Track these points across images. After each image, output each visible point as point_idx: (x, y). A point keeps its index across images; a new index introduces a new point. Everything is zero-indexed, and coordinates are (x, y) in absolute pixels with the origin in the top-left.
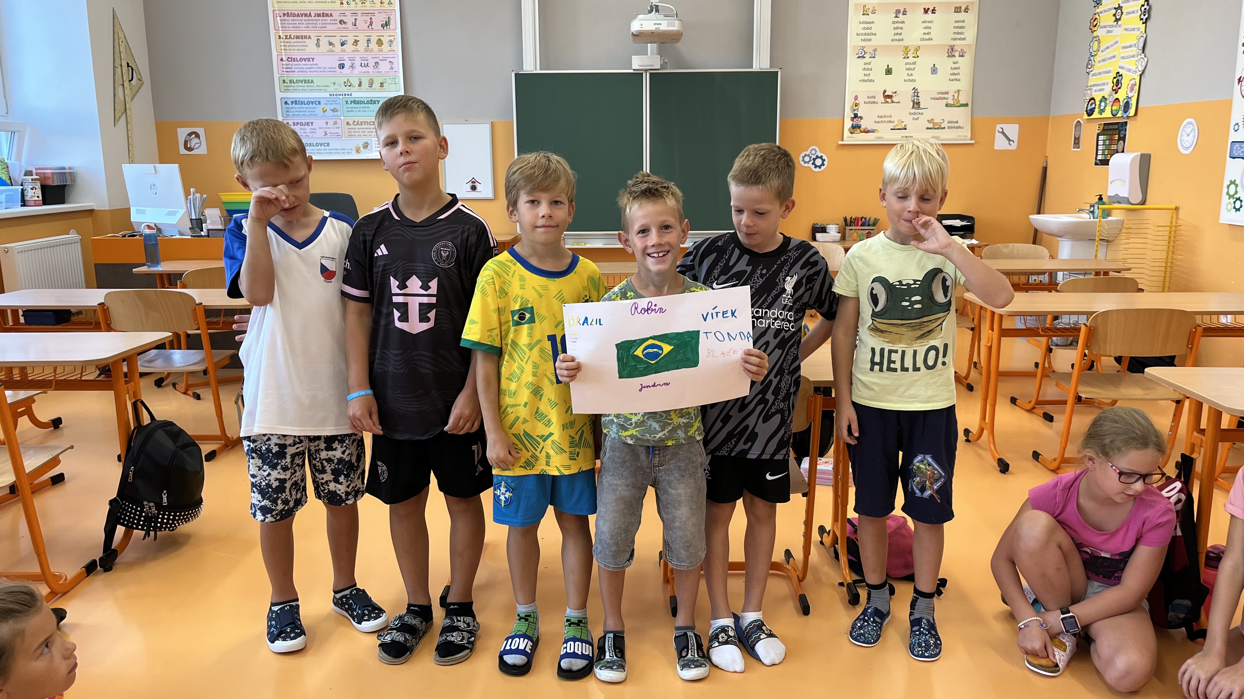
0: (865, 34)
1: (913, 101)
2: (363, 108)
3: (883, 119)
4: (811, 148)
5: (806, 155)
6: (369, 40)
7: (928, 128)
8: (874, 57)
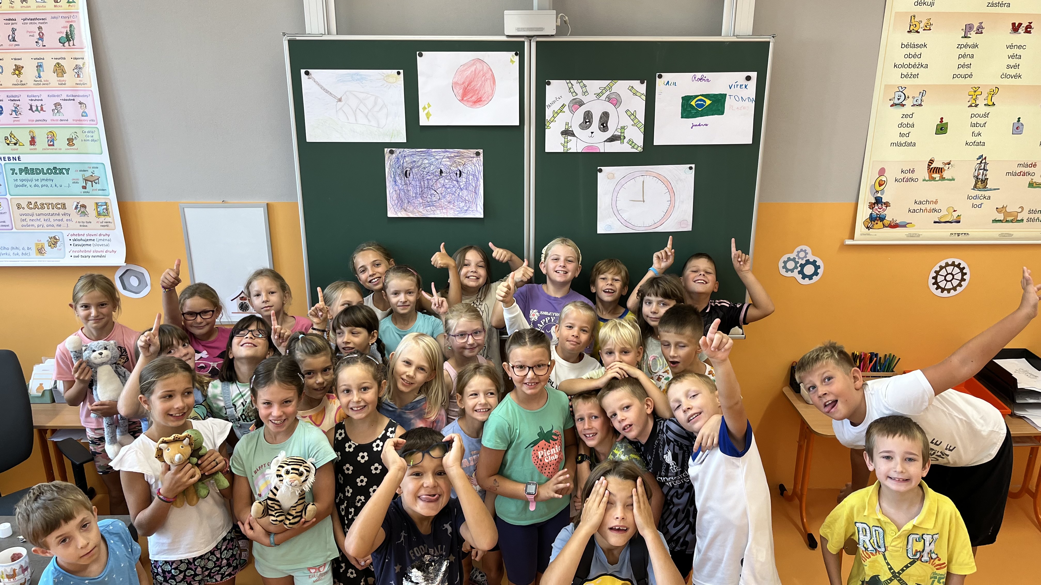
0: (909, 66)
1: (977, 178)
2: (42, 180)
3: (923, 207)
4: (798, 249)
5: (789, 259)
6: (39, 66)
7: (995, 221)
8: (921, 105)
